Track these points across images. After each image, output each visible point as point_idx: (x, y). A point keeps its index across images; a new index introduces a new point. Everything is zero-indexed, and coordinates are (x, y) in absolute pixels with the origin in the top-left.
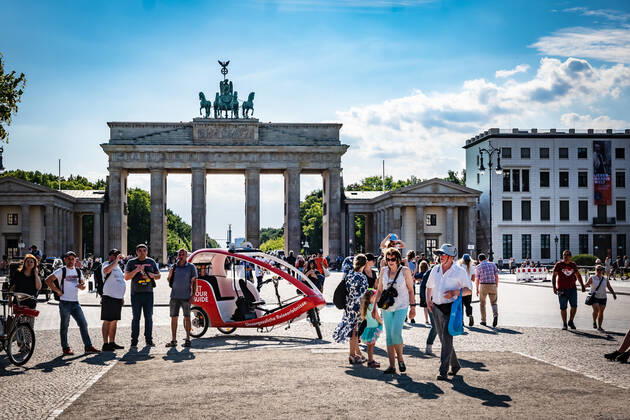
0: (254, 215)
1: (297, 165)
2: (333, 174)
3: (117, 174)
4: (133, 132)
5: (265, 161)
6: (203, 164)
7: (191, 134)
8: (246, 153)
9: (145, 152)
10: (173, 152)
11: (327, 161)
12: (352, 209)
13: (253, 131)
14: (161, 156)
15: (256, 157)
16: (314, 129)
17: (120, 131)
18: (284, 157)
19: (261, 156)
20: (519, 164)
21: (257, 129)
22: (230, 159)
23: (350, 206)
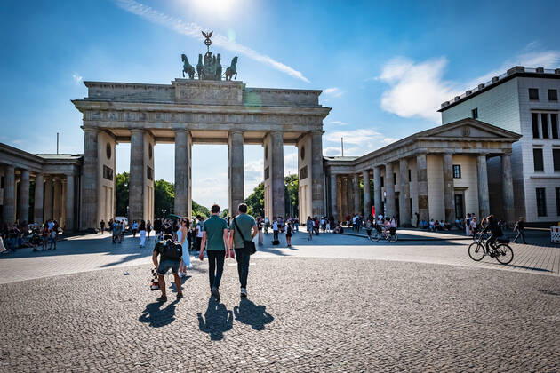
0: (239, 176)
1: (280, 127)
2: (315, 136)
3: (93, 134)
4: (112, 92)
5: (249, 123)
6: (185, 125)
7: (173, 95)
8: (230, 114)
9: (123, 111)
10: (154, 111)
11: (309, 124)
12: (334, 171)
13: (237, 93)
14: (141, 115)
15: (240, 118)
16: (295, 95)
17: (98, 92)
18: (268, 119)
19: (245, 118)
20: (547, 107)
21: (240, 92)
22: (213, 119)
23: (332, 168)
